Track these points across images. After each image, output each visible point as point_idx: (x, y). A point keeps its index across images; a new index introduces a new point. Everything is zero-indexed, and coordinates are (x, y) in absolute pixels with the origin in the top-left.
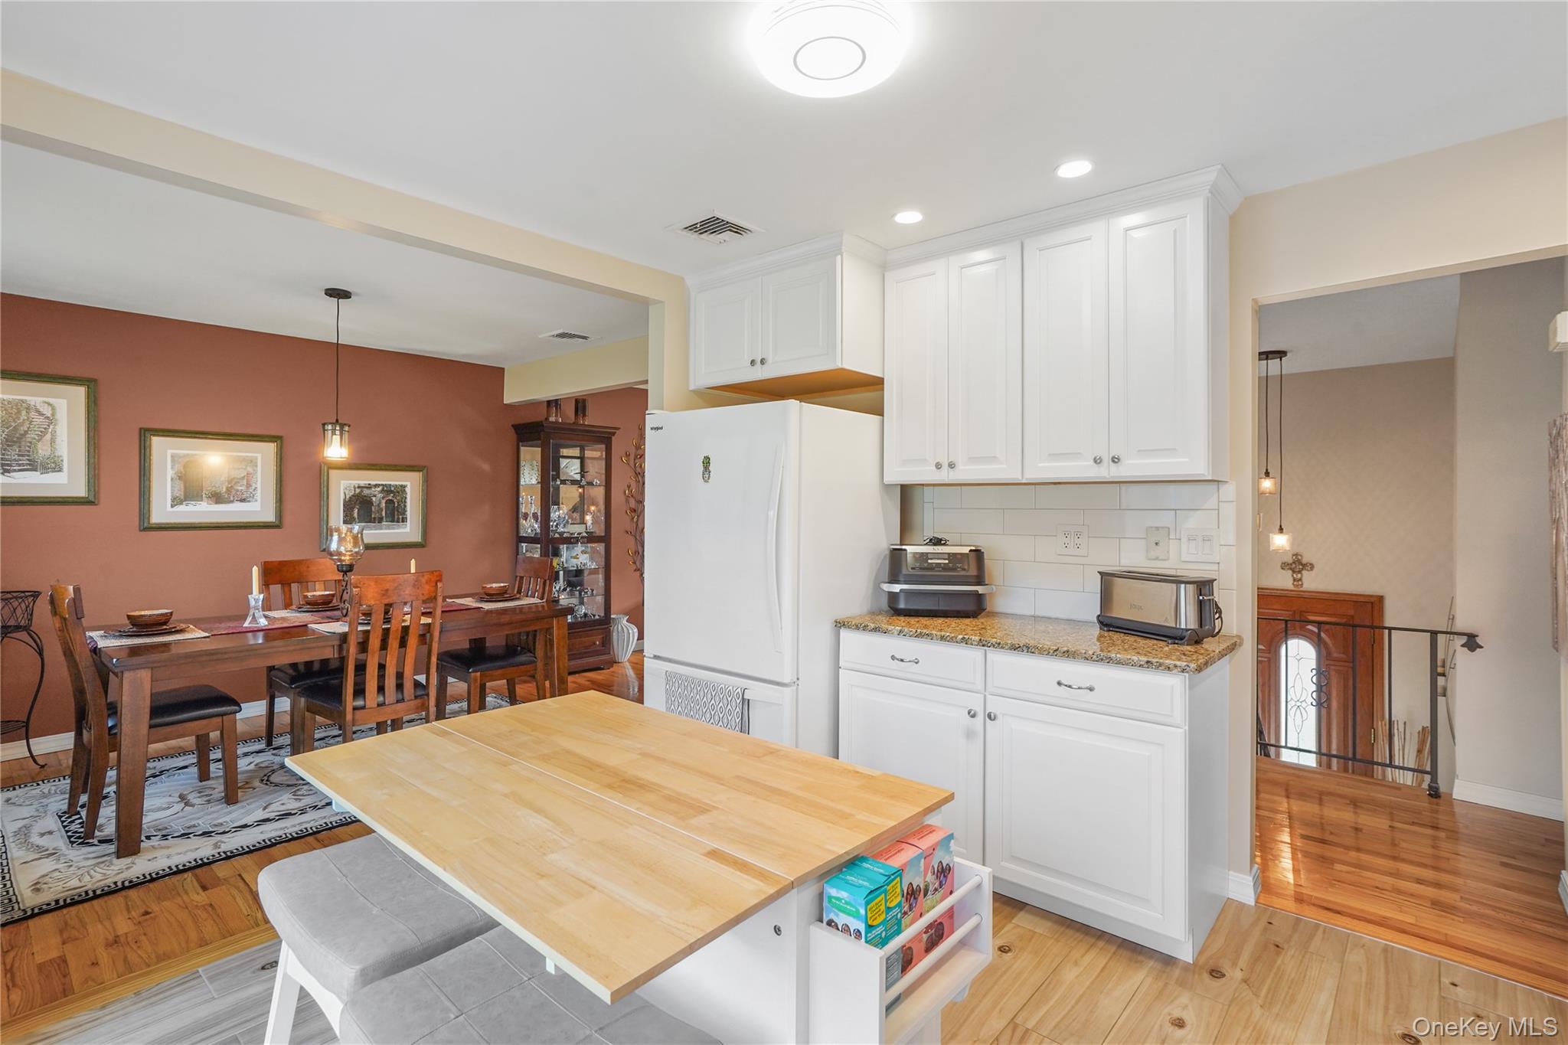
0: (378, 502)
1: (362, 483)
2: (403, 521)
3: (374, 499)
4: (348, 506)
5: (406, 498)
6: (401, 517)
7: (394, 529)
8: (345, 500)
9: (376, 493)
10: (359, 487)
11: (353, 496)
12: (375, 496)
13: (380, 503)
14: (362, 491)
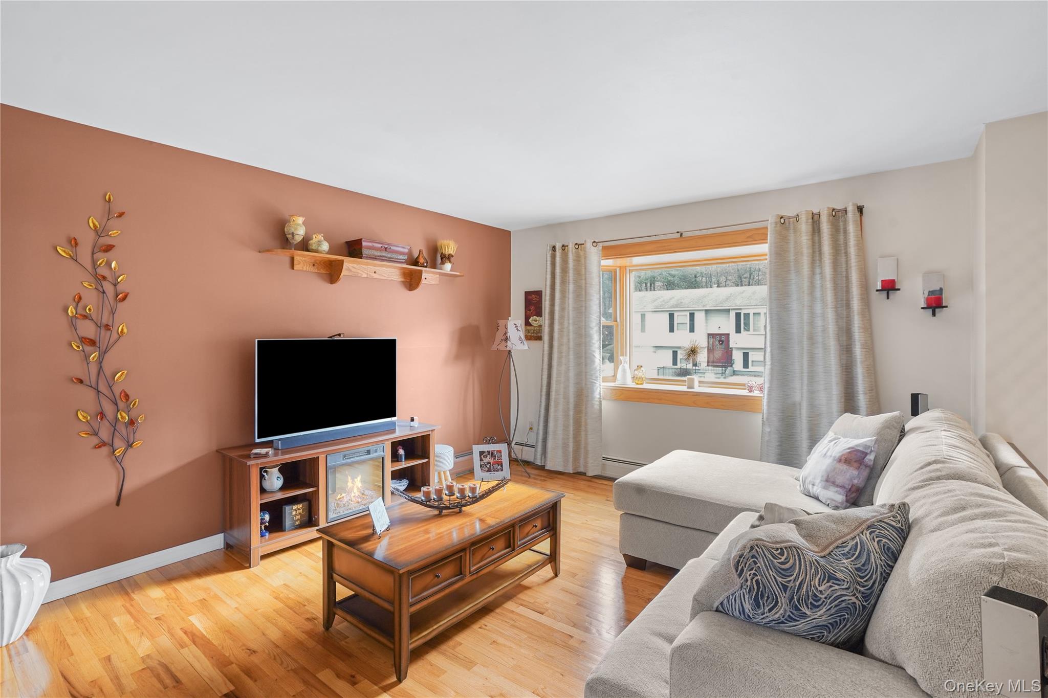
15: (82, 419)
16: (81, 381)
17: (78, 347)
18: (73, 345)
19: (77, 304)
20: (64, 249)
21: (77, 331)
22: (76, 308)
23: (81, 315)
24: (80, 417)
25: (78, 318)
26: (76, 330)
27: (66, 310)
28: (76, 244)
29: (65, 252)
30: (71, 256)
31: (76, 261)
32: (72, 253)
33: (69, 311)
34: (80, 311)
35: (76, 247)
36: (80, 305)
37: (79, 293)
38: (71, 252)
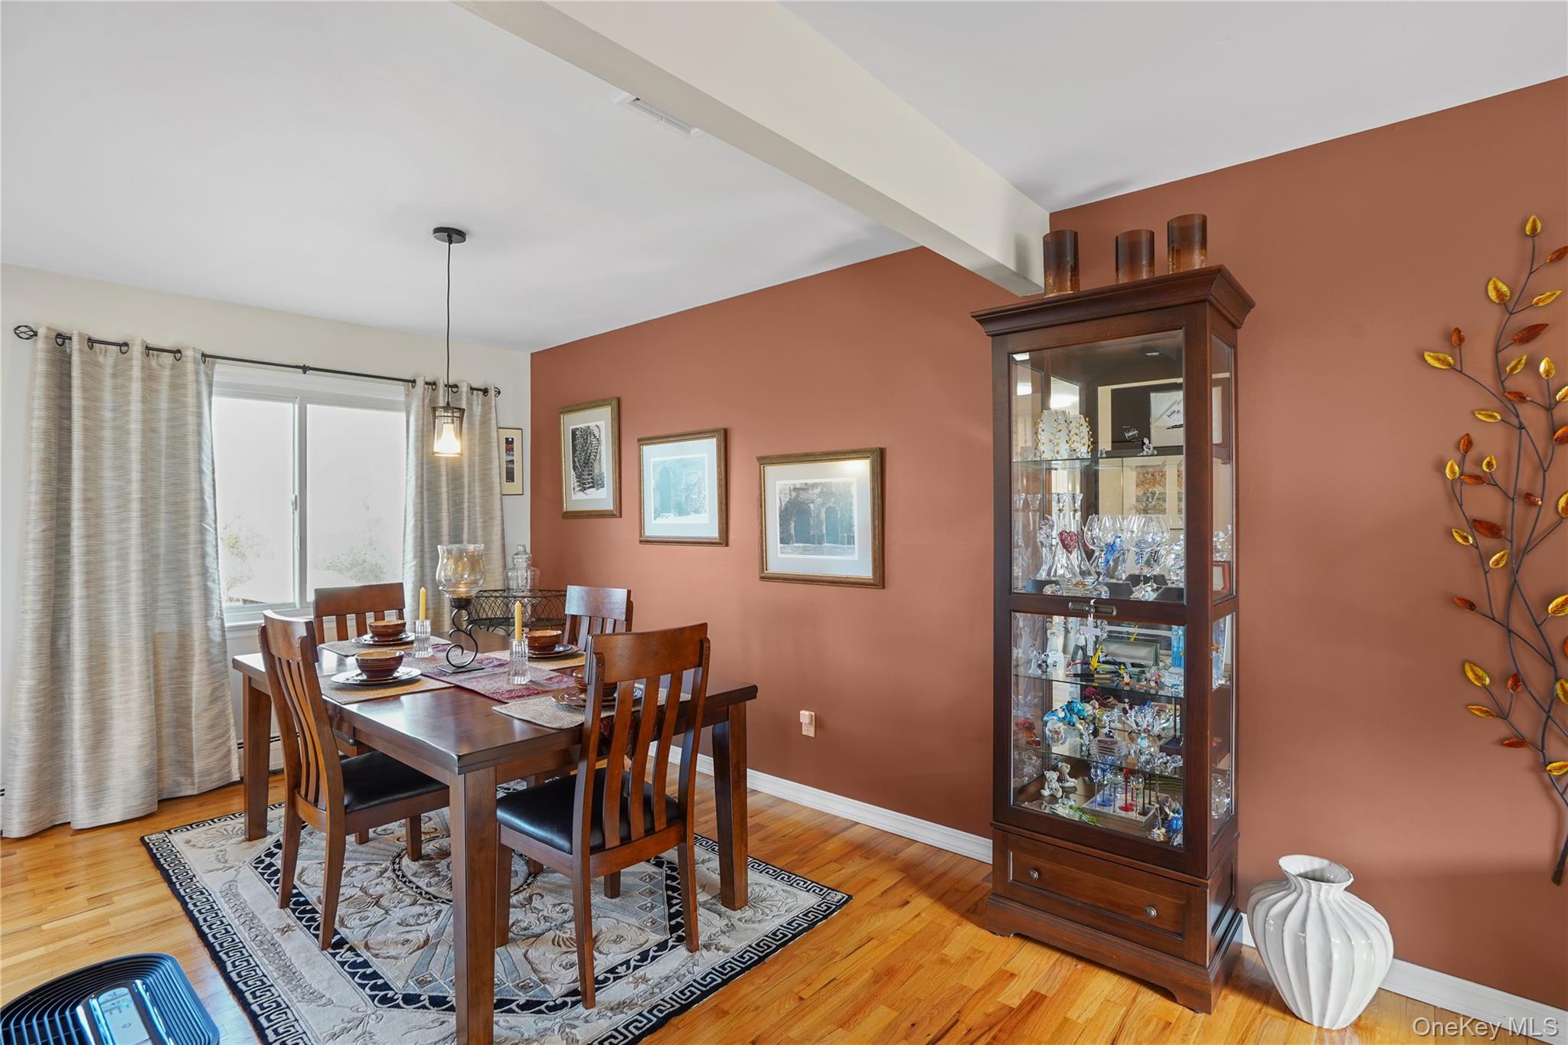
0: (817, 512)
1: (798, 483)
2: (849, 543)
3: (811, 505)
4: (785, 516)
5: (851, 504)
6: (846, 535)
7: (836, 554)
8: (780, 508)
9: (815, 497)
10: (795, 489)
11: (788, 502)
12: (812, 502)
13: (819, 512)
14: (798, 495)
15: (1473, 680)
16: (1471, 606)
17: (1465, 539)
18: (1455, 534)
19: (1465, 456)
20: (1436, 355)
21: (1463, 507)
22: (1461, 465)
23: (1471, 476)
24: (1470, 675)
25: (1466, 483)
26: (1461, 506)
27: (1440, 467)
28: (1461, 340)
29: (1439, 360)
30: (1450, 365)
31: (1461, 372)
32: (1453, 359)
33: (1447, 471)
34: (1469, 468)
35: (1460, 345)
36: (1472, 454)
37: (1467, 434)
38: (1450, 358)
